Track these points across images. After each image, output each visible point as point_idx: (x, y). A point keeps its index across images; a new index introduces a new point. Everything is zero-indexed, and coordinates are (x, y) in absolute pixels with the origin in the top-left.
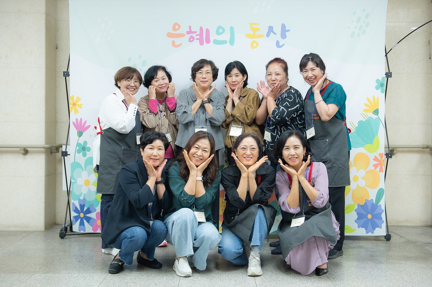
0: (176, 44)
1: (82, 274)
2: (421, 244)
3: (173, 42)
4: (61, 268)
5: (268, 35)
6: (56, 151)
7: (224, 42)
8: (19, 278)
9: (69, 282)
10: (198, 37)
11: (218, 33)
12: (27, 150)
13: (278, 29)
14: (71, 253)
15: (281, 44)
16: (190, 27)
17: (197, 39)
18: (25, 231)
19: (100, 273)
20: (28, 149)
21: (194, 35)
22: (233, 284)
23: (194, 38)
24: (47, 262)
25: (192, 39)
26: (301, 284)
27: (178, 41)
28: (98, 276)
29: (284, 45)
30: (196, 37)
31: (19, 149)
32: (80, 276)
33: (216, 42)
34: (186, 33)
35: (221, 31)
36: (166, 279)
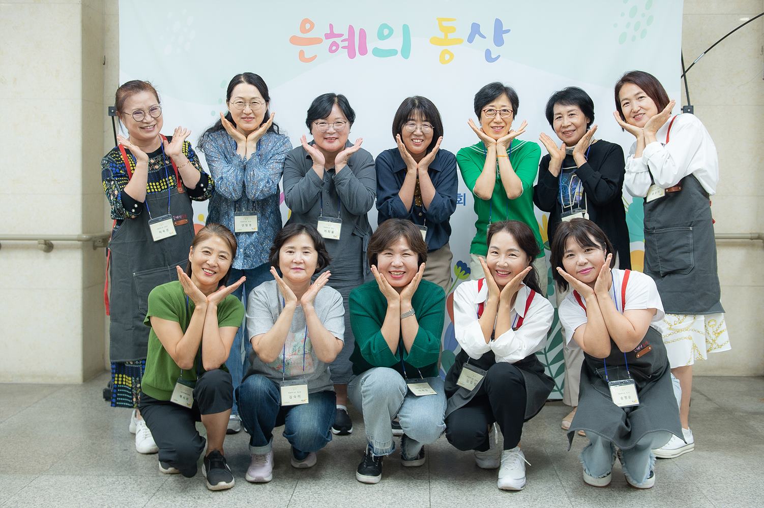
0: (307, 56)
1: (122, 477)
2: (742, 414)
3: (302, 53)
4: (90, 463)
5: (471, 40)
6: (103, 244)
7: (392, 53)
8: (10, 483)
9: (95, 495)
10: (346, 44)
11: (381, 36)
12: (51, 243)
13: (488, 30)
14: (115, 432)
15: (493, 56)
16: (331, 26)
17: (344, 47)
18: (49, 384)
19: (155, 475)
20: (53, 242)
21: (338, 40)
22: (388, 502)
23: (337, 46)
24: (68, 450)
25: (334, 48)
26: (512, 503)
27: (309, 51)
28: (149, 483)
29: (499, 56)
30: (341, 44)
31: (36, 242)
32: (118, 482)
33: (378, 52)
34: (324, 38)
35: (386, 32)
36: (270, 491)
